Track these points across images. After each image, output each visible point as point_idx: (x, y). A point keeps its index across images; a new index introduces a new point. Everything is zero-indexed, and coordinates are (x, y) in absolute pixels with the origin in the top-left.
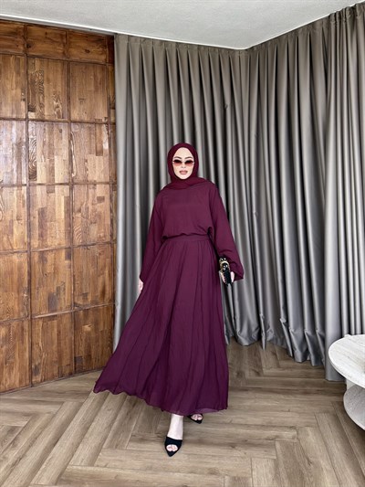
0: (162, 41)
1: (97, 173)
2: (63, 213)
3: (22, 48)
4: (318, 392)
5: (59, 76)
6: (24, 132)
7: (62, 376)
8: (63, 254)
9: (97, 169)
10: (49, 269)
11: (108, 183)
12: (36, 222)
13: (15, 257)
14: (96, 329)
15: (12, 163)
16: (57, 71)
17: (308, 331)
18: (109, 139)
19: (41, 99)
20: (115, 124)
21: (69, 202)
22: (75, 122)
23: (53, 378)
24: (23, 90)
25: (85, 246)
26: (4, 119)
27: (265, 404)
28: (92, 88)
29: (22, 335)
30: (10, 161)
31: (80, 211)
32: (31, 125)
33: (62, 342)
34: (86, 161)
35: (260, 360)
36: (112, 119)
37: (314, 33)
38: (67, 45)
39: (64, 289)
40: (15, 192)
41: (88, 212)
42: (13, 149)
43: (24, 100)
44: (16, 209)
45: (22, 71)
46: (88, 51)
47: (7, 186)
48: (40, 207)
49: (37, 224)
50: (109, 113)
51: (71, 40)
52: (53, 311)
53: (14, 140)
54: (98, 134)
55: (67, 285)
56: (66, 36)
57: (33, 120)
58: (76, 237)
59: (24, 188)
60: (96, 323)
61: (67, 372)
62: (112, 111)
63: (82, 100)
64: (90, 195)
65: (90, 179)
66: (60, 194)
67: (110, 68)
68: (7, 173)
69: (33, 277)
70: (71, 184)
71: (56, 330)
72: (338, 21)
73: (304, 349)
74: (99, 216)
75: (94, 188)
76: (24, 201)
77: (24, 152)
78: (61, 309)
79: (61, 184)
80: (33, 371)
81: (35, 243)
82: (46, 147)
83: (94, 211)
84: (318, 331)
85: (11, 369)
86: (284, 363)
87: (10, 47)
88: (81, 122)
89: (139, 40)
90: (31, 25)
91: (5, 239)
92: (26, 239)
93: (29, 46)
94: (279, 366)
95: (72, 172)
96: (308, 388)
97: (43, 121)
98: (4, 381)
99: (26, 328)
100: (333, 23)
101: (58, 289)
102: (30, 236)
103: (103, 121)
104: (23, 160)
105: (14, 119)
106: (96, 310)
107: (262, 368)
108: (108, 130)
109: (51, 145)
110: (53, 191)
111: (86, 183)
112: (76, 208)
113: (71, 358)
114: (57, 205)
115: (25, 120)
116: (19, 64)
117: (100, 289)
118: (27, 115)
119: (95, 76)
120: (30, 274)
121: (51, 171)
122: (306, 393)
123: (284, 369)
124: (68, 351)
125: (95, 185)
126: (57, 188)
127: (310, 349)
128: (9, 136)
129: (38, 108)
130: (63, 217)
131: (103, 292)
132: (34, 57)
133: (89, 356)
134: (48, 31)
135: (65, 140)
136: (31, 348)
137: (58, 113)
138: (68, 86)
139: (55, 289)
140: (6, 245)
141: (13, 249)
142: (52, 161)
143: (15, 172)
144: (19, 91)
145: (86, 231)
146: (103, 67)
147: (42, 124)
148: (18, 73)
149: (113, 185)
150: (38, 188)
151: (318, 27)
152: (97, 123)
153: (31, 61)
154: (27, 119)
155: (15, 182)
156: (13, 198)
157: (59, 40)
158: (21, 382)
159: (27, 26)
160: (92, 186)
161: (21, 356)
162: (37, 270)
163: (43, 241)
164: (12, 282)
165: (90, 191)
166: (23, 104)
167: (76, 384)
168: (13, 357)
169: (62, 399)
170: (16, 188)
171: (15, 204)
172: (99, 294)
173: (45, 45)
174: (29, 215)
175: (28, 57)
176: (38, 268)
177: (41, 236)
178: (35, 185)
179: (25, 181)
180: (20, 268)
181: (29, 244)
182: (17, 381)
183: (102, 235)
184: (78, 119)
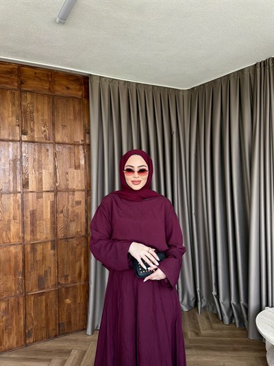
0: (125, 82)
1: (76, 183)
2: (49, 214)
3: (16, 84)
4: (243, 349)
5: (46, 107)
6: (19, 150)
7: (49, 338)
8: (49, 245)
9: (76, 180)
10: (39, 257)
11: (83, 190)
12: (28, 221)
13: (12, 248)
14: (75, 302)
15: (9, 175)
16: (44, 103)
17: (233, 301)
18: (85, 156)
19: (32, 125)
20: (89, 145)
21: (54, 206)
22: (59, 143)
23: (42, 340)
24: (17, 118)
25: (66, 239)
26: (3, 140)
27: (206, 359)
28: (72, 117)
29: (18, 308)
30: (7, 174)
31: (62, 212)
32: (24, 145)
33: (49, 312)
34: (67, 174)
35: (198, 323)
36: (87, 141)
37: (243, 78)
38: (52, 83)
39: (50, 272)
40: (12, 198)
41: (68, 213)
42: (10, 164)
43: (18, 125)
44: (13, 212)
45: (17, 103)
46: (68, 88)
47: (5, 193)
48: (31, 209)
49: (29, 222)
50: (85, 137)
51: (56, 79)
52: (42, 289)
53: (11, 157)
54: (76, 153)
55: (52, 269)
56: (51, 75)
57: (25, 141)
58: (59, 233)
59: (19, 195)
60: (75, 298)
61: (53, 334)
62: (87, 135)
63: (64, 126)
64: (70, 200)
65: (70, 187)
66: (47, 199)
67: (86, 102)
68: (5, 183)
69: (26, 263)
70: (56, 191)
71: (44, 303)
72: (263, 68)
73: (231, 315)
74: (77, 215)
75: (73, 195)
76: (19, 205)
77: (18, 167)
78: (48, 287)
79: (48, 191)
80: (27, 335)
81: (28, 237)
82: (36, 163)
83: (73, 212)
84: (242, 302)
85: (10, 334)
86: (216, 326)
87: (7, 83)
88: (63, 144)
89: (108, 80)
90: (23, 66)
91: (4, 234)
92: (21, 234)
93: (22, 83)
94: (212, 328)
95: (57, 182)
96: (236, 346)
97: (33, 142)
98: (5, 344)
99: (21, 303)
100: (258, 70)
101: (46, 272)
102: (23, 232)
103: (81, 142)
104: (18, 173)
105: (11, 141)
106: (75, 287)
107: (199, 330)
108: (84, 149)
109: (39, 161)
110: (42, 197)
111: (67, 190)
112: (59, 210)
113: (56, 323)
114: (44, 208)
115: (19, 141)
116: (14, 97)
117: (77, 272)
118: (21, 138)
119: (74, 108)
120: (24, 261)
121: (40, 181)
122: (235, 350)
123: (216, 330)
124: (54, 318)
125: (74, 192)
126: (44, 194)
127: (235, 315)
128: (7, 154)
129: (29, 132)
130: (49, 217)
131: (80, 274)
132: (26, 91)
133: (69, 322)
134: (37, 71)
135: (51, 157)
136: (25, 318)
137: (45, 136)
138: (53, 115)
139: (43, 272)
140: (5, 239)
141: (10, 242)
142: (41, 174)
143: (11, 182)
144: (14, 118)
145: (67, 227)
146: (80, 101)
147: (33, 145)
148: (13, 104)
149: (88, 191)
150: (30, 195)
151: (246, 73)
152: (76, 144)
153: (24, 95)
154: (21, 141)
155: (11, 190)
156: (10, 202)
157: (46, 79)
158: (17, 343)
159: (21, 67)
160: (71, 193)
161: (18, 323)
162: (29, 257)
163: (34, 235)
164: (10, 268)
165: (70, 196)
166: (17, 128)
167: (60, 344)
168: (11, 324)
169: (50, 357)
170: (12, 195)
171: (12, 207)
172: (76, 275)
173: (35, 83)
174: (23, 216)
175: (22, 92)
176: (30, 257)
177: (33, 232)
178: (28, 192)
179: (19, 189)
180: (16, 257)
181: (23, 238)
182: (15, 343)
183: (79, 230)
184: (61, 141)
